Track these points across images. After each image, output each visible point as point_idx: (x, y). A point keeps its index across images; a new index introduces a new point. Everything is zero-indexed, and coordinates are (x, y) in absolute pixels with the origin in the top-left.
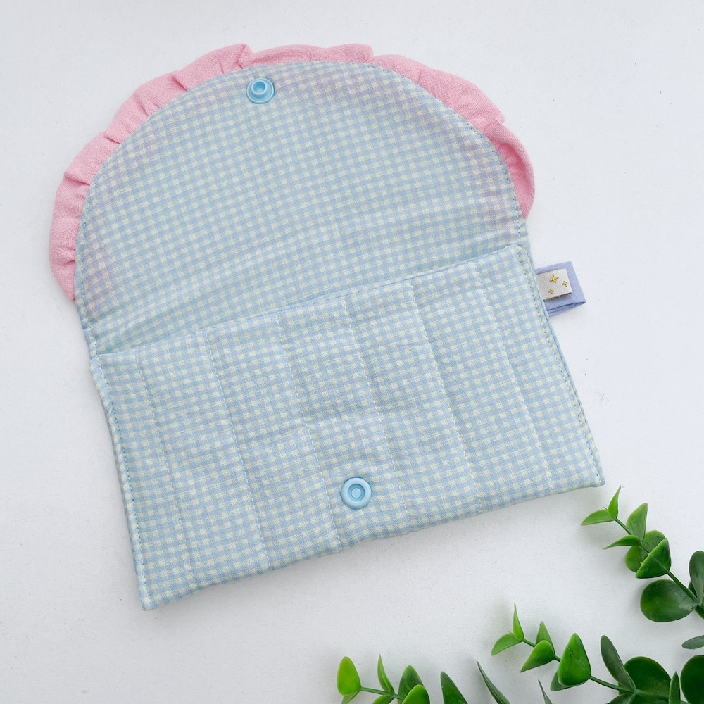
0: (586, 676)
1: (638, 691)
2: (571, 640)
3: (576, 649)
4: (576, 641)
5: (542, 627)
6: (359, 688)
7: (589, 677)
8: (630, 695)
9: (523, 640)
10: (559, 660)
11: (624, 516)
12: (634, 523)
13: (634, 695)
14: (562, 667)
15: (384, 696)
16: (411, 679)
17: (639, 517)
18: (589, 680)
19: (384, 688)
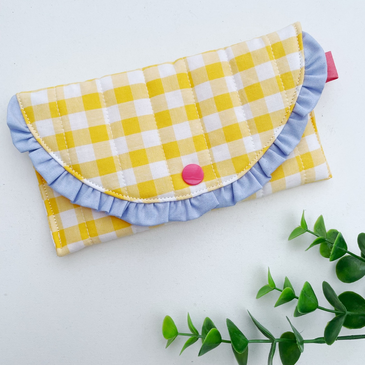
1: (348, 313)
3: (308, 290)
4: (307, 286)
6: (177, 334)
7: (317, 307)
8: (344, 315)
10: (297, 298)
12: (318, 229)
14: (300, 302)
15: (193, 337)
17: (320, 224)
19: (192, 332)
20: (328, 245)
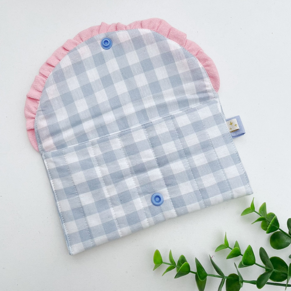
0: (253, 263)
1: (274, 270)
2: (248, 247)
3: (250, 251)
4: (250, 248)
5: (237, 243)
6: (162, 262)
7: (255, 263)
8: (271, 271)
9: (228, 247)
10: (242, 255)
13: (273, 271)
14: (244, 258)
15: (172, 265)
16: (183, 260)
17: (264, 208)
18: (254, 264)
20: (267, 222)
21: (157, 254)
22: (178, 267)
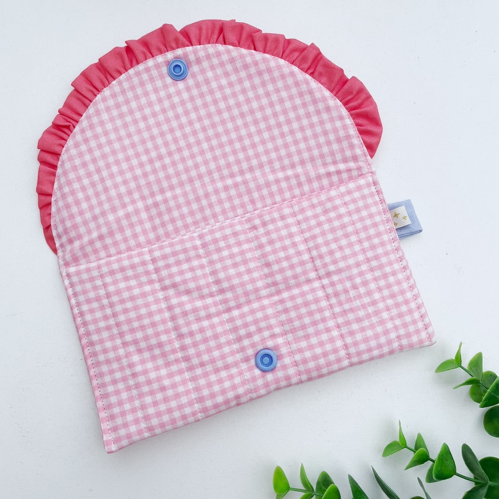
0: (453, 473)
1: (491, 483)
3: (446, 454)
4: (445, 448)
5: (419, 436)
6: (288, 488)
7: (455, 473)
8: (485, 486)
9: (406, 447)
11: (465, 363)
12: (474, 367)
13: (488, 485)
15: (308, 493)
16: (325, 481)
17: (477, 362)
19: (306, 488)
21: (279, 474)
22: (318, 494)
